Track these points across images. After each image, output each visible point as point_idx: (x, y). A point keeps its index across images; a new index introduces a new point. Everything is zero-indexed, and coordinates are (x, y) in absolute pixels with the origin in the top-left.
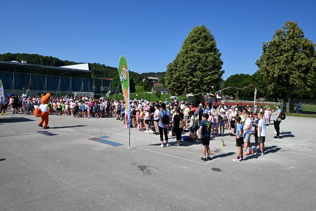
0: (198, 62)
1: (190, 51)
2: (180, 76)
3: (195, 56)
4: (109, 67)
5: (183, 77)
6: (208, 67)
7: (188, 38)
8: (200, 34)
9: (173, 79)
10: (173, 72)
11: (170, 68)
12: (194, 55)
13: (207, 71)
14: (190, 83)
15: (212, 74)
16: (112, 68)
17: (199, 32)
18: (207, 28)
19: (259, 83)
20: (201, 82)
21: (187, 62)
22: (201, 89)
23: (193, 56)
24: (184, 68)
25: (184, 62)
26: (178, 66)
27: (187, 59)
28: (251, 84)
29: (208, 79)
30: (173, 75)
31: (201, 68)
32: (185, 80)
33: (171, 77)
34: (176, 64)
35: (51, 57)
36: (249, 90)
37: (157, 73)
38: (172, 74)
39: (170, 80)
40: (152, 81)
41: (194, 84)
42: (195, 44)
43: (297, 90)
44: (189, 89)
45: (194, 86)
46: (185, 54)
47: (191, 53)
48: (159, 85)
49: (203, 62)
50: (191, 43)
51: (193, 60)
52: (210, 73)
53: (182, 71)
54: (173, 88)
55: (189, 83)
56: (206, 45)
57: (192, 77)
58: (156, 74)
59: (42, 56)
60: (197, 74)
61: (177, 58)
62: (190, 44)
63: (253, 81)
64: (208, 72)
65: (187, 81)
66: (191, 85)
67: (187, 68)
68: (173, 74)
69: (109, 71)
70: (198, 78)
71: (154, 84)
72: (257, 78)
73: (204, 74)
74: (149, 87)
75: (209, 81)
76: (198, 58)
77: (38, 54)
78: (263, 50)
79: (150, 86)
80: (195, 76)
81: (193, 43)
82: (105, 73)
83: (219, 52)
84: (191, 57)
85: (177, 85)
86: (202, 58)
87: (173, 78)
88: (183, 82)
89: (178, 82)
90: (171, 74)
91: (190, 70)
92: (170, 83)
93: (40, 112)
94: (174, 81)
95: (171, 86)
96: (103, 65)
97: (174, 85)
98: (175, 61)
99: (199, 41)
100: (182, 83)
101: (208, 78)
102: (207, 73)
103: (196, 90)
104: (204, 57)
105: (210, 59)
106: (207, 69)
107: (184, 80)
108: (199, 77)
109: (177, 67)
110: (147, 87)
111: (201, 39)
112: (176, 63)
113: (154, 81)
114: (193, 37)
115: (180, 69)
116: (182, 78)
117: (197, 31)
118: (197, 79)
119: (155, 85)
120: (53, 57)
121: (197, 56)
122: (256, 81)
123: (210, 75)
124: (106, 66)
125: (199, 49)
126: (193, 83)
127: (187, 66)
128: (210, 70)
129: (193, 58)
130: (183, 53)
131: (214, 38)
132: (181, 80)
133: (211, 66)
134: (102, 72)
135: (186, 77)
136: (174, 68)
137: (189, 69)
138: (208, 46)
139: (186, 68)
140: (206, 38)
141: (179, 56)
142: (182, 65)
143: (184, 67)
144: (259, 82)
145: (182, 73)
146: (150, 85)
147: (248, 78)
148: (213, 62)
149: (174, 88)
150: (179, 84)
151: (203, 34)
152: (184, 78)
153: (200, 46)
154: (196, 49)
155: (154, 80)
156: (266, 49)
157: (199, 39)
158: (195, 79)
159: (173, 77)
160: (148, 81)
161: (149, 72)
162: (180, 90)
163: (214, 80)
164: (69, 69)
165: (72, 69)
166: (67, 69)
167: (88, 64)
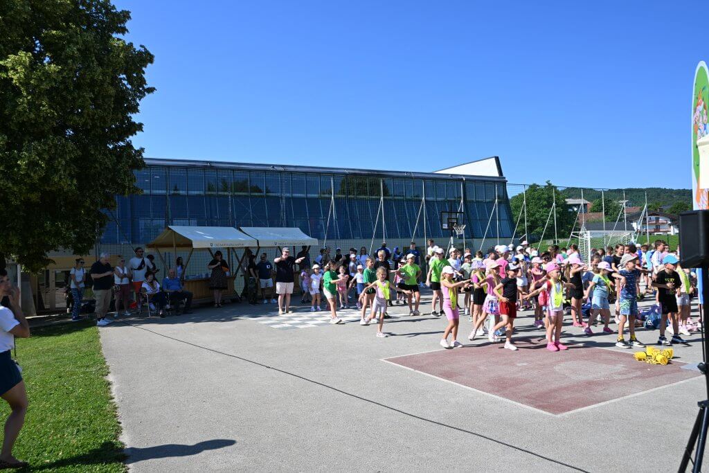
40: (570, 210)
113: (575, 209)
164: (454, 177)
165: (461, 175)
166: (449, 177)
167: (494, 160)
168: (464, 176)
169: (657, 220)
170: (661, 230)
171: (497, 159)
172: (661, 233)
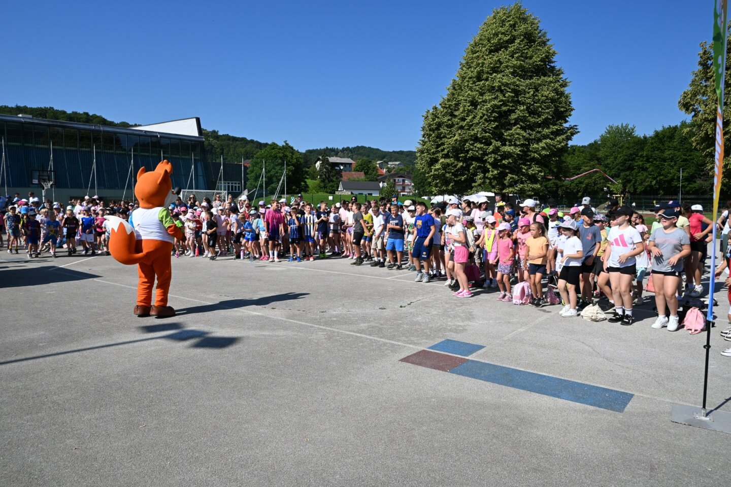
0: (513, 101)
1: (491, 74)
2: (466, 141)
3: (507, 85)
4: (227, 137)
5: (472, 145)
6: (539, 116)
7: (481, 39)
8: (513, 26)
9: (443, 150)
10: (442, 130)
11: (434, 120)
12: (503, 84)
13: (539, 125)
14: (495, 159)
15: (552, 133)
16: (235, 139)
17: (509, 21)
18: (528, 14)
19: (606, 166)
20: (524, 157)
21: (485, 101)
22: (523, 174)
23: (499, 87)
24: (476, 121)
25: (474, 104)
26: (456, 113)
27: (482, 94)
28: (587, 168)
29: (543, 148)
30: (445, 140)
31: (524, 119)
32: (481, 152)
33: (438, 146)
34: (451, 109)
35: (87, 114)
36: (581, 183)
37: (343, 149)
38: (439, 137)
39: (434, 153)
40: (337, 168)
41: (505, 162)
42: (503, 55)
43: (705, 180)
44: (489, 175)
45: (504, 166)
46: (474, 83)
47: (494, 79)
48: (355, 176)
49: (529, 101)
50: (491, 51)
51: (501, 97)
52: (546, 131)
53: (470, 126)
54: (443, 175)
55: (491, 160)
56: (531, 58)
57: (499, 144)
58: (340, 151)
59: (64, 112)
60: (512, 135)
61: (453, 94)
62: (487, 55)
63: (591, 160)
64: (540, 129)
65: (485, 153)
66: (495, 165)
67: (486, 120)
68: (445, 137)
69: (228, 146)
70: (515, 145)
71: (343, 173)
72: (601, 154)
73: (530, 135)
74: (332, 181)
75: (544, 152)
76: (514, 91)
77: (53, 108)
78: (700, 64)
79: (334, 179)
80: (505, 140)
81: (497, 50)
82: (218, 150)
83: (562, 76)
84: (492, 89)
85: (455, 166)
86: (525, 92)
87: (442, 147)
88: (474, 158)
89: (457, 159)
90: (437, 138)
91: (494, 125)
92: (434, 161)
93: (133, 243)
94: (446, 156)
95: (439, 169)
96: (214, 132)
97: (445, 167)
98: (449, 100)
99: (512, 47)
100: (468, 161)
101: (542, 144)
102: (540, 132)
103: (511, 178)
104: (529, 89)
105: (546, 93)
106: (539, 120)
107: (477, 151)
108: (518, 143)
109: (455, 116)
110: (327, 181)
111: (517, 41)
112: (450, 105)
113: (342, 168)
114: (496, 34)
115: (464, 124)
116: (472, 147)
117: (503, 21)
118: (512, 147)
119: (346, 176)
120: (91, 114)
121: (512, 87)
122: (599, 160)
123: (546, 137)
124: (220, 133)
125: (514, 66)
126: (501, 160)
127: (485, 112)
128: (546, 123)
129: (502, 91)
130: (470, 78)
131: (548, 40)
132: (467, 151)
133: (548, 113)
134: (212, 149)
135: (481, 143)
136: (445, 119)
137: (491, 121)
138: (536, 59)
139: (481, 118)
140: (530, 38)
141: (457, 88)
142: (469, 111)
143: (474, 118)
144: (606, 162)
145: (472, 133)
146: (333, 176)
147: (577, 153)
148: (553, 101)
149: (448, 175)
150: (461, 164)
151: (522, 28)
152: (478, 145)
153: (518, 59)
154: (507, 67)
155: (342, 164)
156: (710, 62)
157: (512, 41)
158: (507, 148)
159: (443, 144)
160: (330, 168)
161: (322, 148)
162: (463, 178)
163: (559, 149)
164: (148, 134)
165: (156, 132)
166: (143, 133)
167: (195, 120)
168: (159, 133)
169: (404, 181)
170: (406, 191)
171: (198, 120)
172: (406, 193)
